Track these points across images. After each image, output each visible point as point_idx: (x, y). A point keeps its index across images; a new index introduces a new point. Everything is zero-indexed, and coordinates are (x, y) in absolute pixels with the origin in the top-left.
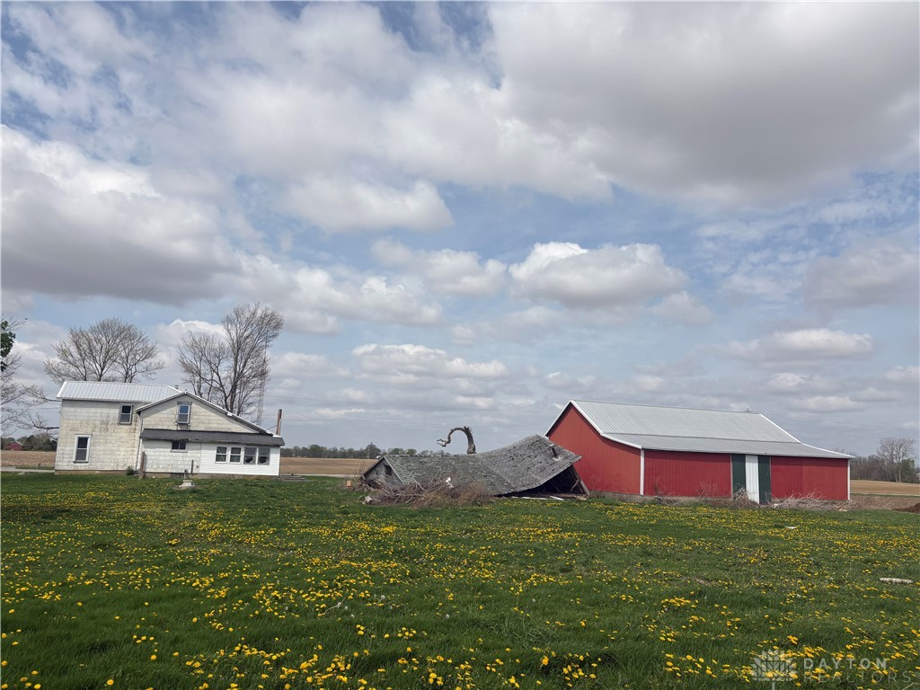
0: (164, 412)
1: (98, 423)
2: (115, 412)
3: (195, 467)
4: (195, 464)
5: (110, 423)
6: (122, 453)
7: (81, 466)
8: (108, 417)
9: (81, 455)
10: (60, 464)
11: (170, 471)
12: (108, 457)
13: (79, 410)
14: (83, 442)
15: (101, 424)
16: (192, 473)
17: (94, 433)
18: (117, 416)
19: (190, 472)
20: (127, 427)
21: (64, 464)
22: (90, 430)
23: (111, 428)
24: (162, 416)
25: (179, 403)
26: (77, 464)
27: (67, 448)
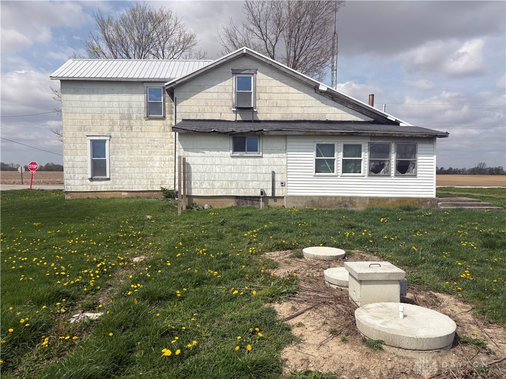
0: (212, 89)
1: (116, 117)
2: (139, 100)
3: (278, 185)
4: (278, 178)
5: (134, 116)
6: (157, 164)
7: (101, 186)
8: (130, 107)
9: (99, 169)
10: (71, 182)
11: (233, 193)
12: (137, 170)
13: (87, 97)
14: (98, 147)
15: (122, 119)
16: (274, 197)
17: (112, 134)
18: (143, 105)
19: (269, 193)
20: (159, 123)
21: (78, 182)
22: (106, 130)
23: (136, 124)
24: (209, 96)
25: (235, 72)
26: (95, 183)
27: (78, 159)
